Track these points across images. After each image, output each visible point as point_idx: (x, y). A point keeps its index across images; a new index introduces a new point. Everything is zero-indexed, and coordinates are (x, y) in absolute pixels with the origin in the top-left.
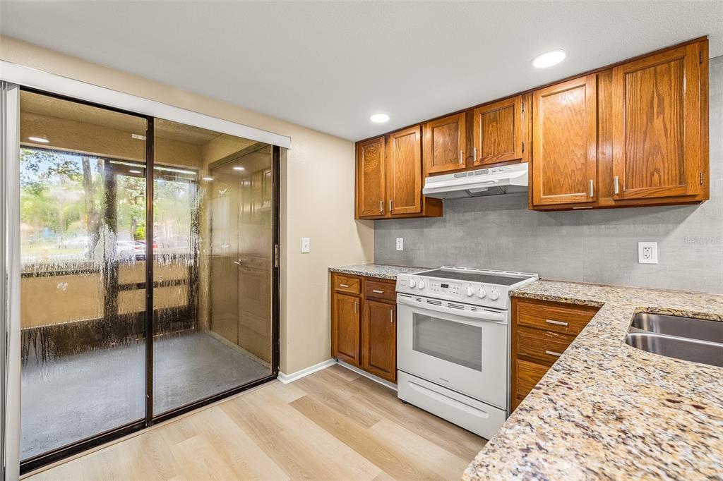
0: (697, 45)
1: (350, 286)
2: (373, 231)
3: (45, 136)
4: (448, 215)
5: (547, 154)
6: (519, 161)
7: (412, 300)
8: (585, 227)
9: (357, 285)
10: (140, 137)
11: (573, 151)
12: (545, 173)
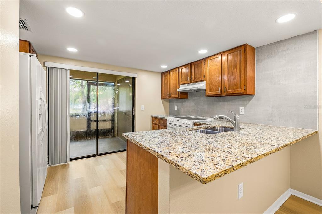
0: (244, 47)
1: (156, 121)
2: (169, 103)
3: (72, 75)
4: (190, 98)
5: (210, 79)
6: (203, 81)
7: (171, 125)
8: (226, 102)
9: (158, 121)
10: (95, 78)
11: (216, 78)
12: (209, 85)
